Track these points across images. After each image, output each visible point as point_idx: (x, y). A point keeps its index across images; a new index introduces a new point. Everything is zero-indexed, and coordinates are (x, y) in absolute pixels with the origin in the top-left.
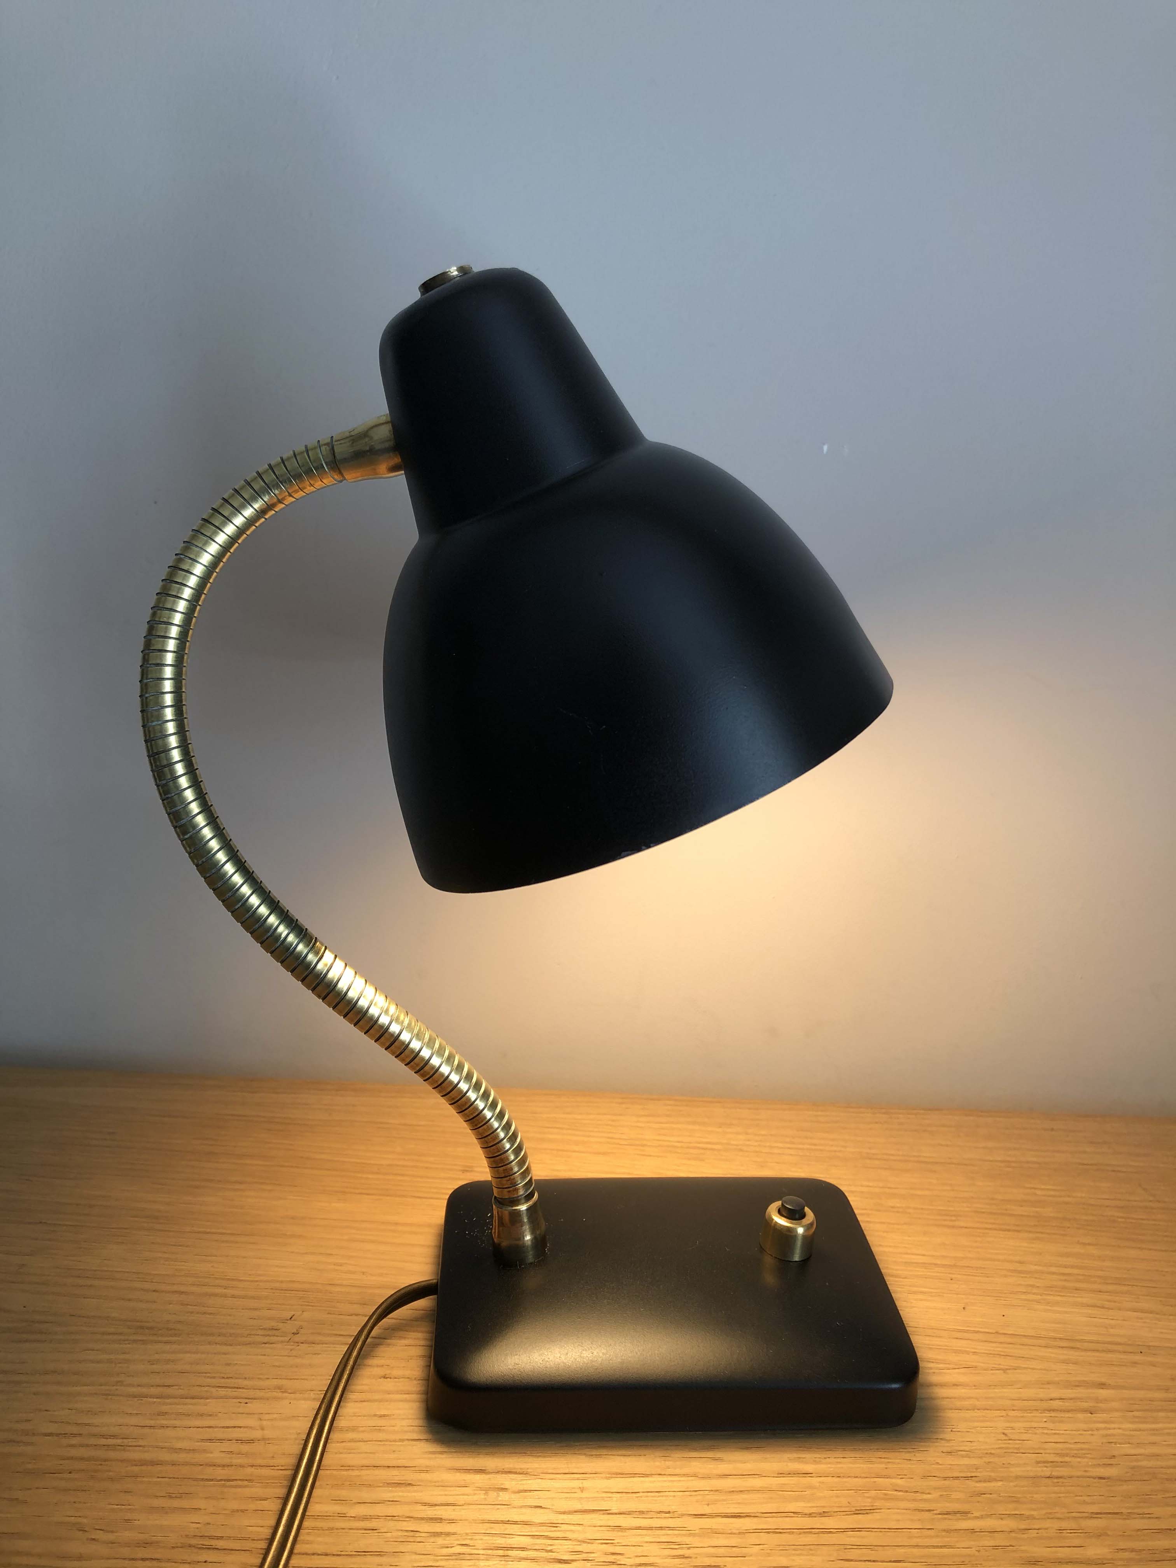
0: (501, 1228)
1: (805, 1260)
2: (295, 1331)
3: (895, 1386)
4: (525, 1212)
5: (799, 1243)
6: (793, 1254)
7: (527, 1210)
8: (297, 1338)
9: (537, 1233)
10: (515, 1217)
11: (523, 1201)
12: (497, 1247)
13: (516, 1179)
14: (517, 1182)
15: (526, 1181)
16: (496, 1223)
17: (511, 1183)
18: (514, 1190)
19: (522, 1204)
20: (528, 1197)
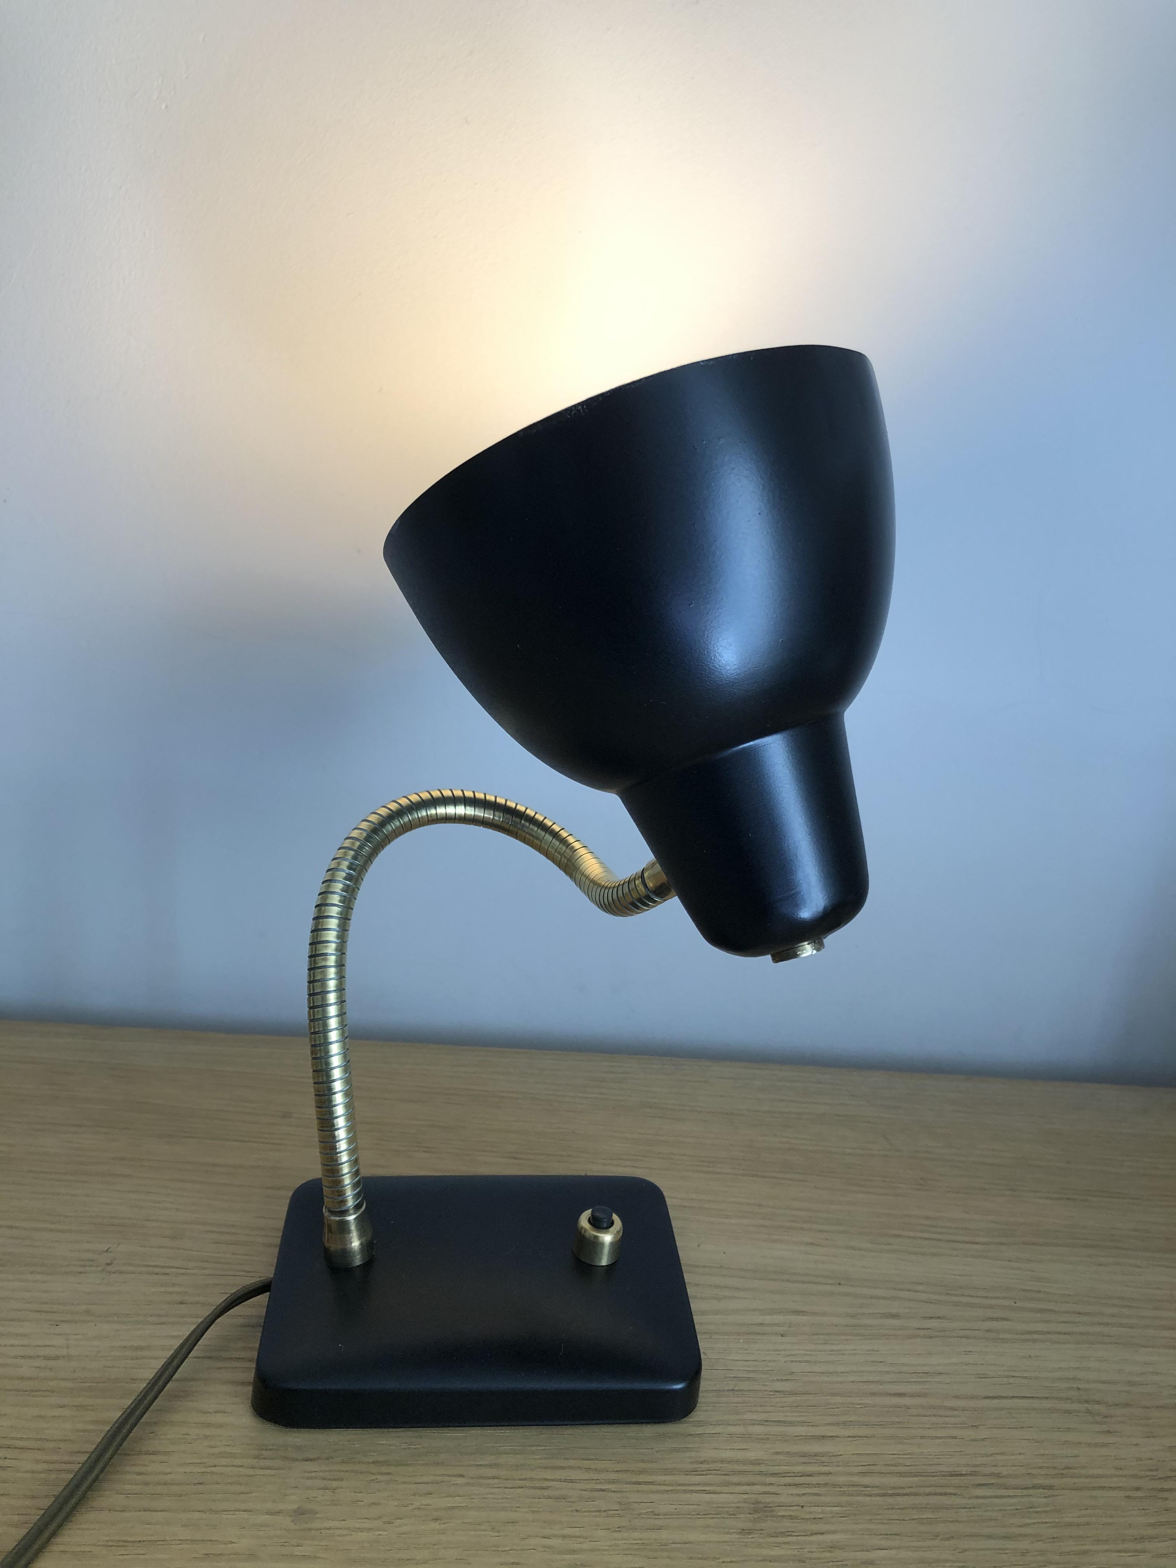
0: (330, 1235)
1: (612, 1264)
2: (108, 1261)
3: (679, 1386)
4: (352, 1221)
5: (606, 1250)
6: (600, 1259)
7: (355, 1219)
8: (109, 1268)
9: (364, 1239)
10: (343, 1227)
11: (351, 1212)
12: (326, 1250)
13: (346, 1191)
14: (347, 1195)
15: (356, 1192)
16: (326, 1230)
17: (342, 1195)
18: (344, 1202)
19: (350, 1215)
20: (357, 1207)
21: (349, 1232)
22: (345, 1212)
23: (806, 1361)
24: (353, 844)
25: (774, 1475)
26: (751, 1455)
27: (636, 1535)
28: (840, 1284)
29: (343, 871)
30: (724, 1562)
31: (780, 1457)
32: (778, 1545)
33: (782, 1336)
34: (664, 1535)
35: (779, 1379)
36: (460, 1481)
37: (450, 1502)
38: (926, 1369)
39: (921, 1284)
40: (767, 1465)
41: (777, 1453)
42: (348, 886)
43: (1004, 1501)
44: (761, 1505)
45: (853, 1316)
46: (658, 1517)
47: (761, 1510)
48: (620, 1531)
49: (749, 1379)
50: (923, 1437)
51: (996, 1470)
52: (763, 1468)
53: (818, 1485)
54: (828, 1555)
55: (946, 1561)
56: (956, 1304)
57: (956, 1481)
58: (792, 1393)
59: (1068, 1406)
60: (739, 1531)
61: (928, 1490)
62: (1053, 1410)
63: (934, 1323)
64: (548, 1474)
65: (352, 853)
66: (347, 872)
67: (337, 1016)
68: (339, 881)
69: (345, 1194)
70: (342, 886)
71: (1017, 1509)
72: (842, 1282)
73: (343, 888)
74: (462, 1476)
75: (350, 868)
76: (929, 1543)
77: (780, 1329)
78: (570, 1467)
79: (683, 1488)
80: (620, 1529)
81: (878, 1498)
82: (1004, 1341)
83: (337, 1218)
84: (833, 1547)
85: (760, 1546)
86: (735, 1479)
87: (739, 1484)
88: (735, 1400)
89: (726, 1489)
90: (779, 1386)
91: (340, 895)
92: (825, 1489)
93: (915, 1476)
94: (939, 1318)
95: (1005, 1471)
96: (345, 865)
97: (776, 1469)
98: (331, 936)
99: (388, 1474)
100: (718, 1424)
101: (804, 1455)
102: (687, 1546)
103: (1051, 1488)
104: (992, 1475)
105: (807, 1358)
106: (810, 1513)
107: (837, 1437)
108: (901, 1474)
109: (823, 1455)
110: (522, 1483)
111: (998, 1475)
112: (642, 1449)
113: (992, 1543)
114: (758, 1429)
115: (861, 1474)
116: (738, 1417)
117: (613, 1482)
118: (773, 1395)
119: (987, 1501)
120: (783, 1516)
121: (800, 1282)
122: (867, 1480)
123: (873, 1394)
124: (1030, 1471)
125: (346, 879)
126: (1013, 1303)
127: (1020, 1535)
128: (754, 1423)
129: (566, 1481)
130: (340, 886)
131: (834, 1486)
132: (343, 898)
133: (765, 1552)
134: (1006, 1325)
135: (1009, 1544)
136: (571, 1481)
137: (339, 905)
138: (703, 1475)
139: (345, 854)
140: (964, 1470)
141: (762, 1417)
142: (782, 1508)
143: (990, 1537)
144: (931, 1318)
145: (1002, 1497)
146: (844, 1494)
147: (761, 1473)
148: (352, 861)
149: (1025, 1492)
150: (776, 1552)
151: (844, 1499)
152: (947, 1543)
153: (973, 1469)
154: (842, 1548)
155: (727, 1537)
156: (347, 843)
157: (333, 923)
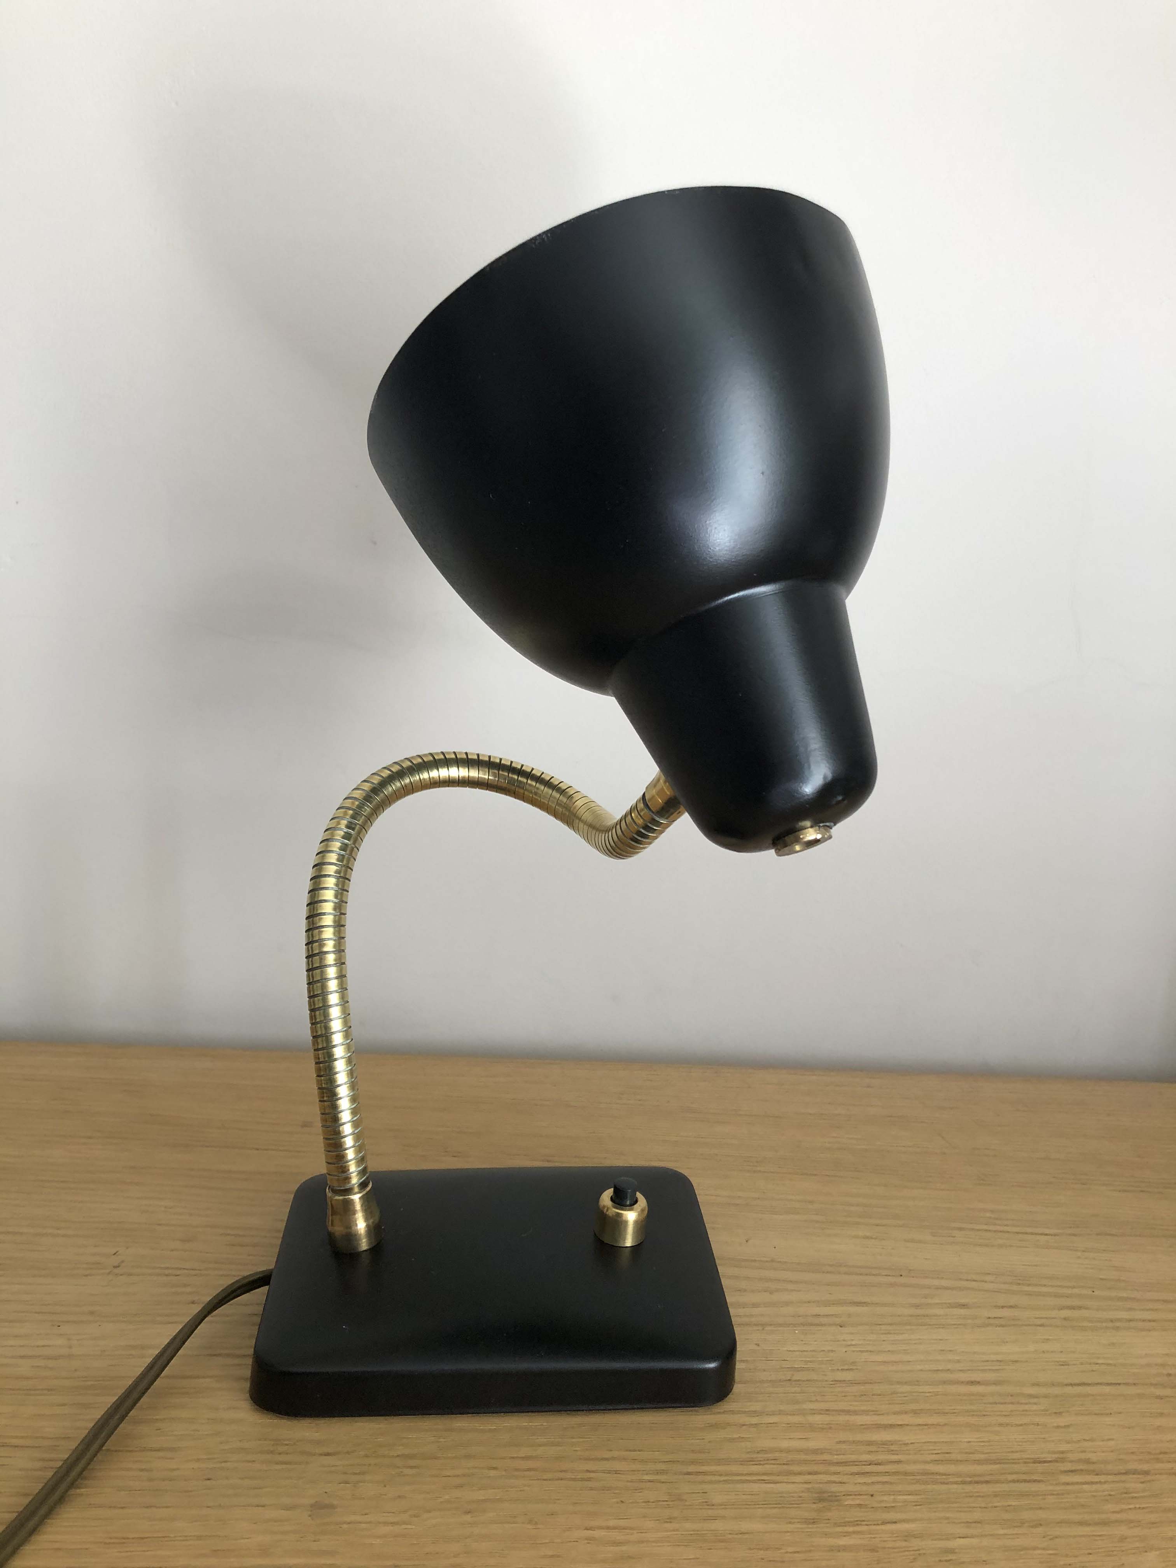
0: (333, 1217)
1: (636, 1245)
2: (117, 1264)
3: (713, 1365)
4: (357, 1200)
5: (630, 1229)
6: (624, 1240)
7: (360, 1198)
8: (117, 1271)
9: (371, 1221)
10: (348, 1206)
11: (356, 1190)
12: (330, 1235)
13: (350, 1167)
14: (351, 1171)
15: (361, 1168)
16: (329, 1212)
17: (346, 1172)
18: (348, 1179)
19: (355, 1194)
20: (363, 1185)
21: (354, 1212)
22: (349, 1191)
23: (867, 1351)
24: (353, 803)
25: (838, 1463)
26: (812, 1444)
27: (688, 1525)
28: (901, 1275)
29: (341, 829)
30: (787, 1552)
31: (844, 1446)
32: (847, 1534)
33: (841, 1327)
34: (718, 1525)
35: (840, 1369)
36: (492, 1473)
37: (481, 1495)
38: (999, 1357)
39: (989, 1274)
40: (831, 1454)
41: (840, 1442)
42: (346, 845)
43: (1094, 1487)
44: (826, 1495)
45: (917, 1306)
46: (713, 1507)
47: (825, 1498)
48: (671, 1522)
49: (808, 1369)
50: (1001, 1425)
51: (1083, 1456)
52: (826, 1457)
53: (887, 1473)
54: (904, 1544)
55: (1035, 1548)
56: (1029, 1294)
57: (1040, 1467)
58: (852, 1383)
59: (1159, 1392)
60: (803, 1520)
61: (1010, 1477)
62: (1141, 1396)
63: (1006, 1313)
64: (590, 1466)
65: (351, 812)
66: (346, 831)
67: (337, 978)
68: (337, 840)
69: (349, 1170)
70: (340, 844)
71: (1110, 1495)
72: (903, 1274)
73: (341, 846)
74: (495, 1468)
75: (348, 827)
76: (1016, 1531)
77: (838, 1320)
78: (613, 1459)
79: (739, 1478)
80: (670, 1520)
81: (955, 1486)
82: (1084, 1329)
83: (341, 1198)
84: (908, 1536)
85: (826, 1535)
86: (796, 1468)
87: (800, 1474)
88: (793, 1390)
89: (785, 1479)
90: (840, 1376)
91: (338, 854)
92: (896, 1477)
93: (995, 1463)
94: (1011, 1307)
95: (1093, 1457)
96: (344, 822)
97: (841, 1458)
98: (329, 895)
99: (415, 1467)
100: (773, 1414)
101: (870, 1443)
102: (746, 1536)
103: (1147, 1473)
104: (1080, 1461)
105: (870, 1348)
106: (882, 1501)
107: (907, 1425)
108: (979, 1462)
109: (892, 1443)
110: (562, 1475)
111: (1088, 1461)
112: (692, 1439)
113: (1087, 1530)
114: (818, 1419)
115: (935, 1462)
116: (797, 1407)
117: (658, 1472)
118: (834, 1384)
119: (1076, 1487)
120: (851, 1506)
121: (857, 1274)
122: (941, 1468)
123: (944, 1383)
124: (1121, 1457)
125: (343, 837)
126: (1091, 1292)
127: (1116, 1521)
128: (814, 1412)
129: (609, 1472)
130: (338, 844)
131: (906, 1474)
132: (341, 857)
133: (832, 1541)
134: (1085, 1313)
135: (1104, 1531)
136: (616, 1472)
137: (337, 864)
138: (760, 1464)
139: (345, 814)
140: (1049, 1457)
141: (823, 1406)
142: (848, 1497)
143: (1081, 1523)
144: (1003, 1307)
145: (1092, 1483)
146: (918, 1482)
147: (824, 1462)
148: (350, 820)
149: (1118, 1478)
150: (843, 1541)
151: (917, 1487)
152: (1034, 1530)
153: (1061, 1456)
154: (919, 1536)
155: (790, 1527)
156: (348, 803)
157: (331, 882)
